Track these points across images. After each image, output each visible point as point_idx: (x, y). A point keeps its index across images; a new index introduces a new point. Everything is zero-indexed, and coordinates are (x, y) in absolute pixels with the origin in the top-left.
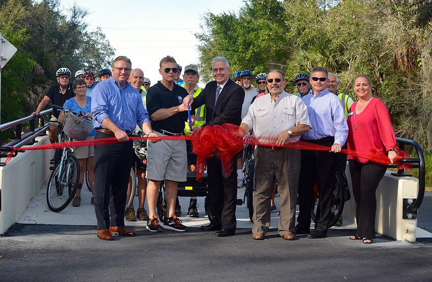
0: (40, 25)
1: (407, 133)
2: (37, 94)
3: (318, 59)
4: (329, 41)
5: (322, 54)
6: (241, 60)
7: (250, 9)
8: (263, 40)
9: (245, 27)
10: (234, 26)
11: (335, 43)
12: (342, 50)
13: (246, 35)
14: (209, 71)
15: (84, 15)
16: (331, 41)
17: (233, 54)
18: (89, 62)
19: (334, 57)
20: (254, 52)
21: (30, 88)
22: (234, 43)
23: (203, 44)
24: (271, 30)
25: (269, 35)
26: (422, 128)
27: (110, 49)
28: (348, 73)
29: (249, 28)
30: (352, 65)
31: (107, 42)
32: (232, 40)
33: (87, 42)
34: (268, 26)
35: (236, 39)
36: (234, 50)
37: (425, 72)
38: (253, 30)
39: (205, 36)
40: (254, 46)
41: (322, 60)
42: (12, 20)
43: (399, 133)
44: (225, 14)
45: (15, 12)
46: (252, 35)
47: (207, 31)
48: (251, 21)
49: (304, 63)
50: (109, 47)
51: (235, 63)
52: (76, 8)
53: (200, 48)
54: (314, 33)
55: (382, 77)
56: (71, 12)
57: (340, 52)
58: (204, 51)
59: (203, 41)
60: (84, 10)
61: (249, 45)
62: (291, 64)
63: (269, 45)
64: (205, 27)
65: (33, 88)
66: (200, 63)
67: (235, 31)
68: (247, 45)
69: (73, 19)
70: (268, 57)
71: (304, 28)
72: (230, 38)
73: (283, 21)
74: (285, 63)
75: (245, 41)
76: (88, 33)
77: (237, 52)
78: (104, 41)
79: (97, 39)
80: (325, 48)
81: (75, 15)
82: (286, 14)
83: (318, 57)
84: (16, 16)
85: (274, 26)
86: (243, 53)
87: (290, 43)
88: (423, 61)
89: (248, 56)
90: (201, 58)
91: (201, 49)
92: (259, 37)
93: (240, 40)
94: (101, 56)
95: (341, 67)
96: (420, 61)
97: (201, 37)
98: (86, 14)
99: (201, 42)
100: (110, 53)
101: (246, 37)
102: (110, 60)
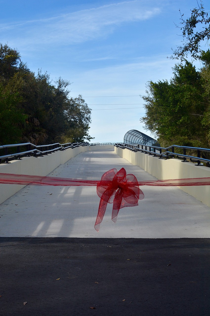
0: (35, 91)
2: (35, 139)
6: (172, 112)
7: (178, 77)
8: (186, 99)
9: (174, 90)
10: (166, 89)
13: (175, 95)
14: (153, 121)
15: (66, 85)
17: (167, 108)
18: (74, 118)
20: (180, 106)
21: (31, 135)
22: (167, 101)
23: (148, 104)
24: (192, 91)
25: (191, 95)
27: (88, 109)
29: (177, 90)
31: (86, 105)
32: (166, 99)
33: (73, 105)
34: (189, 88)
35: (168, 98)
36: (167, 105)
38: (180, 92)
39: (149, 99)
40: (181, 103)
42: (16, 88)
44: (160, 81)
45: (18, 83)
46: (179, 95)
47: (151, 95)
50: (87, 108)
51: (168, 115)
52: (61, 81)
56: (58, 83)
59: (148, 102)
60: (66, 82)
61: (177, 101)
62: (207, 114)
63: (191, 101)
64: (150, 92)
65: (32, 135)
67: (167, 93)
68: (175, 102)
70: (191, 110)
72: (165, 97)
73: (200, 85)
74: (202, 114)
75: (174, 99)
76: (73, 99)
77: (169, 107)
78: (83, 104)
79: (79, 103)
81: (60, 85)
82: (202, 80)
84: (18, 85)
85: (194, 89)
86: (173, 107)
87: (205, 100)
89: (177, 109)
90: (148, 114)
91: (147, 107)
92: (184, 97)
93: (171, 99)
94: (82, 114)
97: (147, 99)
98: (67, 84)
99: (147, 102)
100: (88, 112)
101: (175, 97)
102: (88, 116)
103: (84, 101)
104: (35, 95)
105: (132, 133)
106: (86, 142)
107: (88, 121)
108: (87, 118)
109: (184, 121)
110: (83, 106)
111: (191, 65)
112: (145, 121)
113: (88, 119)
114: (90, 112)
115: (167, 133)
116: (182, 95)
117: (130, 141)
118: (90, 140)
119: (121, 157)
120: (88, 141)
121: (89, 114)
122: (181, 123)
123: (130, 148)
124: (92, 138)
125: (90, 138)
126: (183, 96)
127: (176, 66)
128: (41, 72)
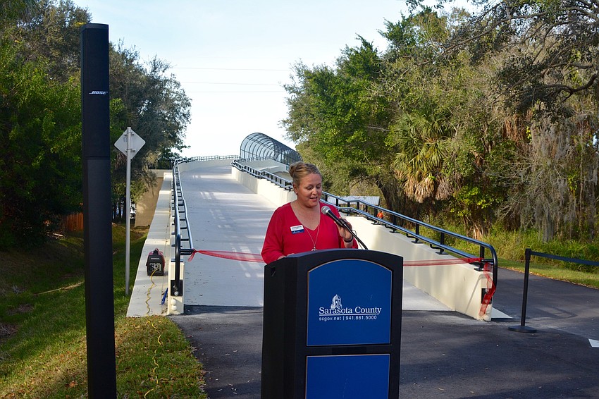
0: (121, 83)
1: (513, 209)
3: (422, 125)
4: (434, 105)
5: (427, 119)
6: (339, 124)
8: (363, 102)
9: (343, 88)
10: (331, 85)
11: (441, 108)
12: (448, 116)
13: (345, 97)
14: (299, 128)
15: (165, 69)
16: (436, 105)
17: (331, 118)
19: (439, 123)
20: (353, 115)
22: (332, 105)
23: (293, 97)
26: (529, 204)
27: (185, 99)
28: (454, 140)
29: (348, 89)
30: (459, 132)
31: (182, 91)
32: (330, 101)
36: (332, 113)
37: (534, 145)
38: (353, 91)
39: (295, 89)
40: (354, 109)
41: (427, 125)
43: (505, 210)
46: (351, 96)
47: (299, 83)
48: (349, 80)
49: (407, 128)
50: (185, 97)
51: (333, 127)
52: (156, 61)
53: (290, 102)
54: (419, 96)
55: (491, 145)
56: (151, 65)
57: (446, 116)
58: (295, 106)
59: (293, 94)
60: (165, 63)
61: (349, 108)
62: (393, 128)
64: (297, 79)
66: (289, 118)
67: (332, 91)
68: (347, 107)
69: (153, 73)
70: (368, 120)
71: (408, 91)
72: (328, 99)
74: (385, 127)
75: (344, 104)
76: (161, 80)
77: (335, 115)
78: (178, 90)
79: (171, 88)
80: (430, 112)
81: (155, 68)
83: (422, 121)
86: (341, 116)
87: (393, 105)
88: (532, 133)
89: (347, 120)
90: (292, 114)
93: (339, 102)
94: (176, 107)
95: (447, 134)
96: (530, 133)
97: (291, 89)
98: (167, 67)
99: (291, 94)
100: (186, 104)
101: (345, 100)
102: (186, 112)
103: (179, 85)
104: (121, 89)
105: (255, 138)
106: (176, 154)
107: (186, 120)
108: (184, 115)
109: (358, 138)
110: (177, 93)
111: (371, 47)
112: (286, 126)
113: (186, 116)
114: (189, 105)
115: (329, 155)
116: (355, 96)
117: (255, 153)
118: (182, 149)
119: (254, 191)
120: (178, 151)
121: (188, 108)
122: (353, 141)
123: (270, 179)
124: (185, 147)
125: (182, 147)
126: (357, 100)
127: (347, 47)
128: (122, 44)
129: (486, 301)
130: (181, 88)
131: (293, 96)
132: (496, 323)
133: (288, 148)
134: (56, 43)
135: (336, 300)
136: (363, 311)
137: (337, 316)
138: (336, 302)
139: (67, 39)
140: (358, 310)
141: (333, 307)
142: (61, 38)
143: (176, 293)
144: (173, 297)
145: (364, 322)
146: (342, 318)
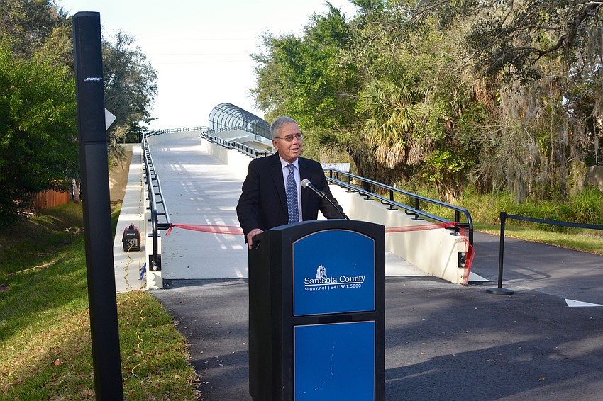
1: (485, 172)
3: (392, 90)
4: (404, 70)
5: (396, 84)
6: (308, 93)
8: (332, 69)
9: (312, 55)
10: (299, 53)
11: (410, 73)
12: (417, 80)
14: (268, 97)
15: (131, 42)
16: (405, 70)
17: (301, 86)
19: (409, 88)
20: (323, 83)
22: (301, 73)
23: (261, 67)
26: (500, 167)
27: (151, 71)
28: (423, 105)
29: (316, 56)
30: (429, 97)
31: (148, 64)
32: (300, 69)
37: (504, 108)
38: (321, 58)
39: (262, 57)
40: (323, 77)
41: (396, 90)
43: (477, 173)
45: (61, 45)
46: (320, 64)
47: (266, 52)
48: (317, 47)
49: (376, 94)
50: (151, 69)
51: (302, 95)
52: (121, 34)
53: (257, 71)
54: (387, 62)
55: (461, 108)
56: (116, 38)
57: (415, 81)
58: (263, 74)
59: (261, 63)
60: (130, 37)
61: (318, 76)
62: (363, 95)
63: (339, 74)
64: (263, 48)
66: (257, 87)
67: (301, 59)
68: (316, 75)
69: (119, 46)
70: (337, 87)
71: (376, 56)
72: (297, 68)
74: (355, 93)
75: (313, 72)
77: (304, 83)
78: (144, 63)
79: (137, 60)
80: (399, 77)
81: (121, 42)
83: (391, 87)
84: (61, 49)
86: (311, 84)
87: (362, 71)
88: (502, 96)
89: (317, 88)
90: (259, 83)
92: (328, 66)
93: (308, 70)
94: (142, 80)
95: (416, 99)
96: (500, 96)
97: (258, 58)
98: (132, 40)
99: (259, 63)
100: (153, 77)
101: (314, 67)
102: (152, 85)
103: (145, 57)
105: (223, 108)
106: (144, 127)
107: (153, 93)
108: (151, 88)
109: (328, 106)
110: (143, 66)
111: (338, 13)
112: (255, 95)
113: (153, 89)
114: (155, 77)
116: (324, 64)
117: (223, 124)
118: (150, 122)
120: (145, 125)
121: (154, 81)
123: (241, 150)
124: (153, 119)
125: (150, 120)
126: (325, 67)
129: (463, 265)
130: (147, 60)
131: (261, 65)
132: (472, 287)
133: (257, 118)
134: (19, 19)
135: (321, 270)
136: (347, 280)
137: (322, 286)
138: (320, 272)
139: (30, 14)
140: (343, 279)
141: (318, 277)
142: (24, 14)
143: (155, 268)
144: (151, 272)
145: (349, 291)
146: (327, 288)
